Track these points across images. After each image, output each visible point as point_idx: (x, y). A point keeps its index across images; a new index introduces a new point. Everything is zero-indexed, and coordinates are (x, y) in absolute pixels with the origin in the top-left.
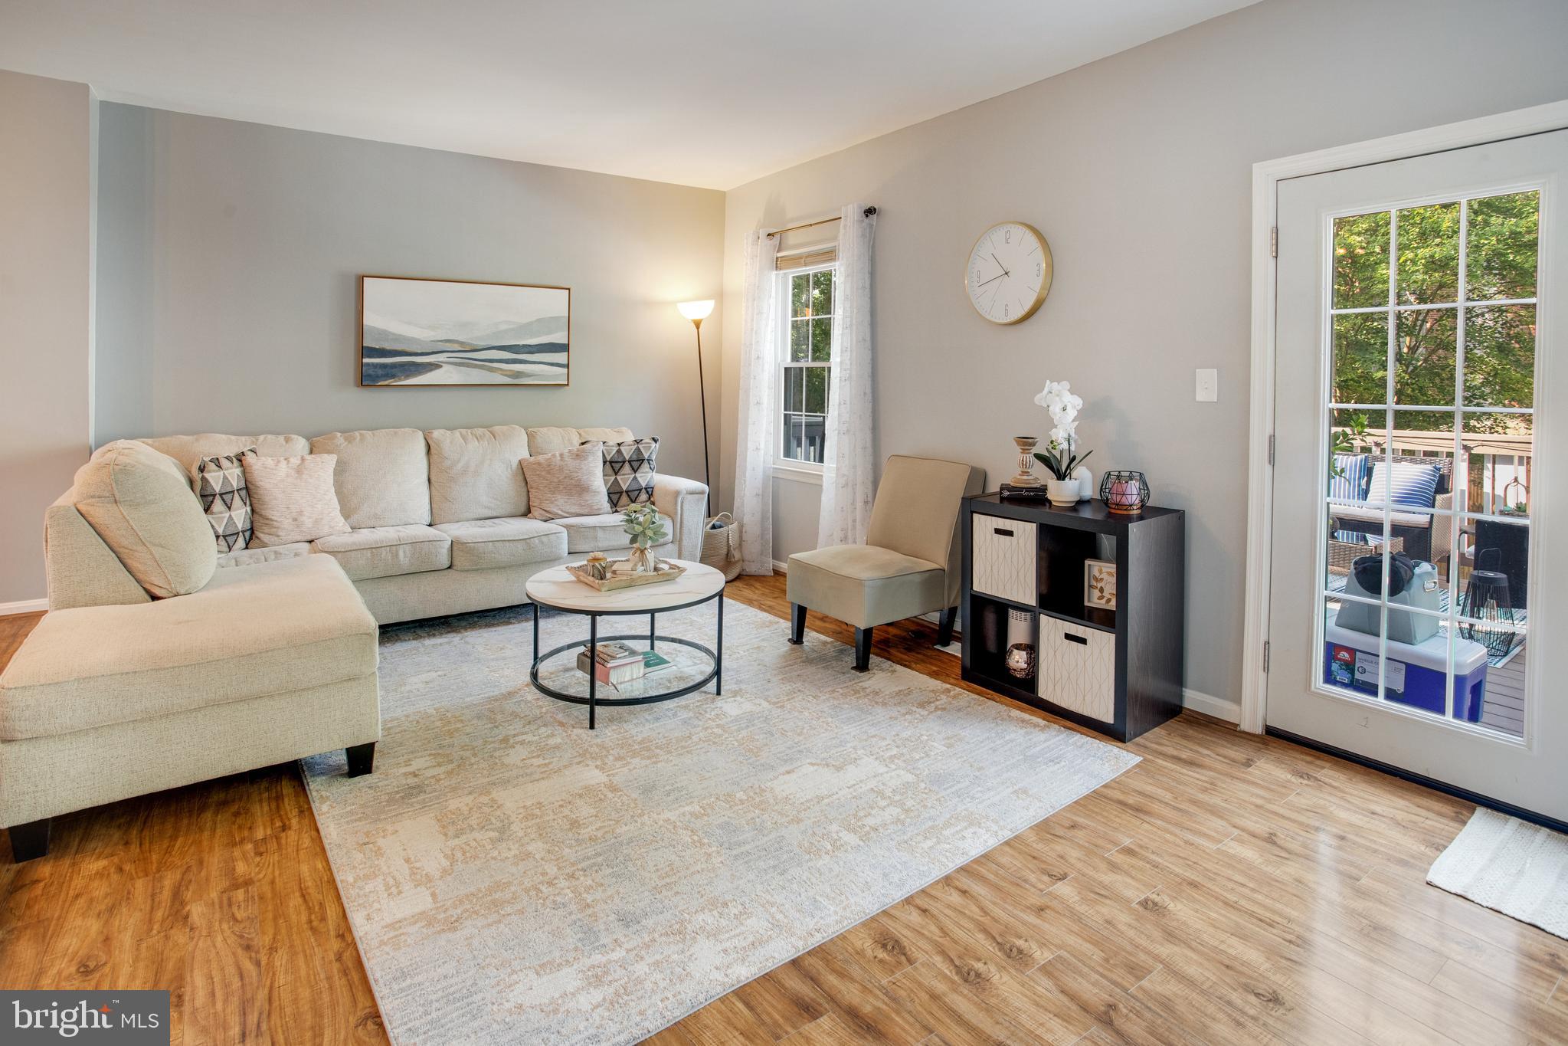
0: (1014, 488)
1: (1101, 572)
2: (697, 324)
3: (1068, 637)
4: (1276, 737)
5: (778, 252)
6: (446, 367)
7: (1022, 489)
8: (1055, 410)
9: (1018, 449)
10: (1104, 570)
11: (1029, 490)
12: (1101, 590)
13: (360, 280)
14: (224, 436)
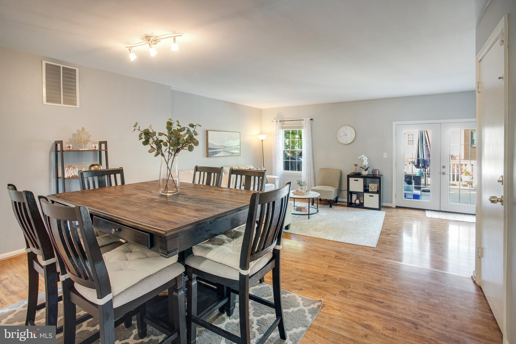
0: (355, 173)
1: (371, 185)
2: (262, 141)
3: (370, 196)
4: (397, 207)
5: (283, 125)
6: (222, 152)
7: (356, 173)
8: (364, 160)
9: (354, 166)
10: (372, 185)
11: (358, 173)
12: (372, 188)
13: (207, 132)
14: (191, 171)
